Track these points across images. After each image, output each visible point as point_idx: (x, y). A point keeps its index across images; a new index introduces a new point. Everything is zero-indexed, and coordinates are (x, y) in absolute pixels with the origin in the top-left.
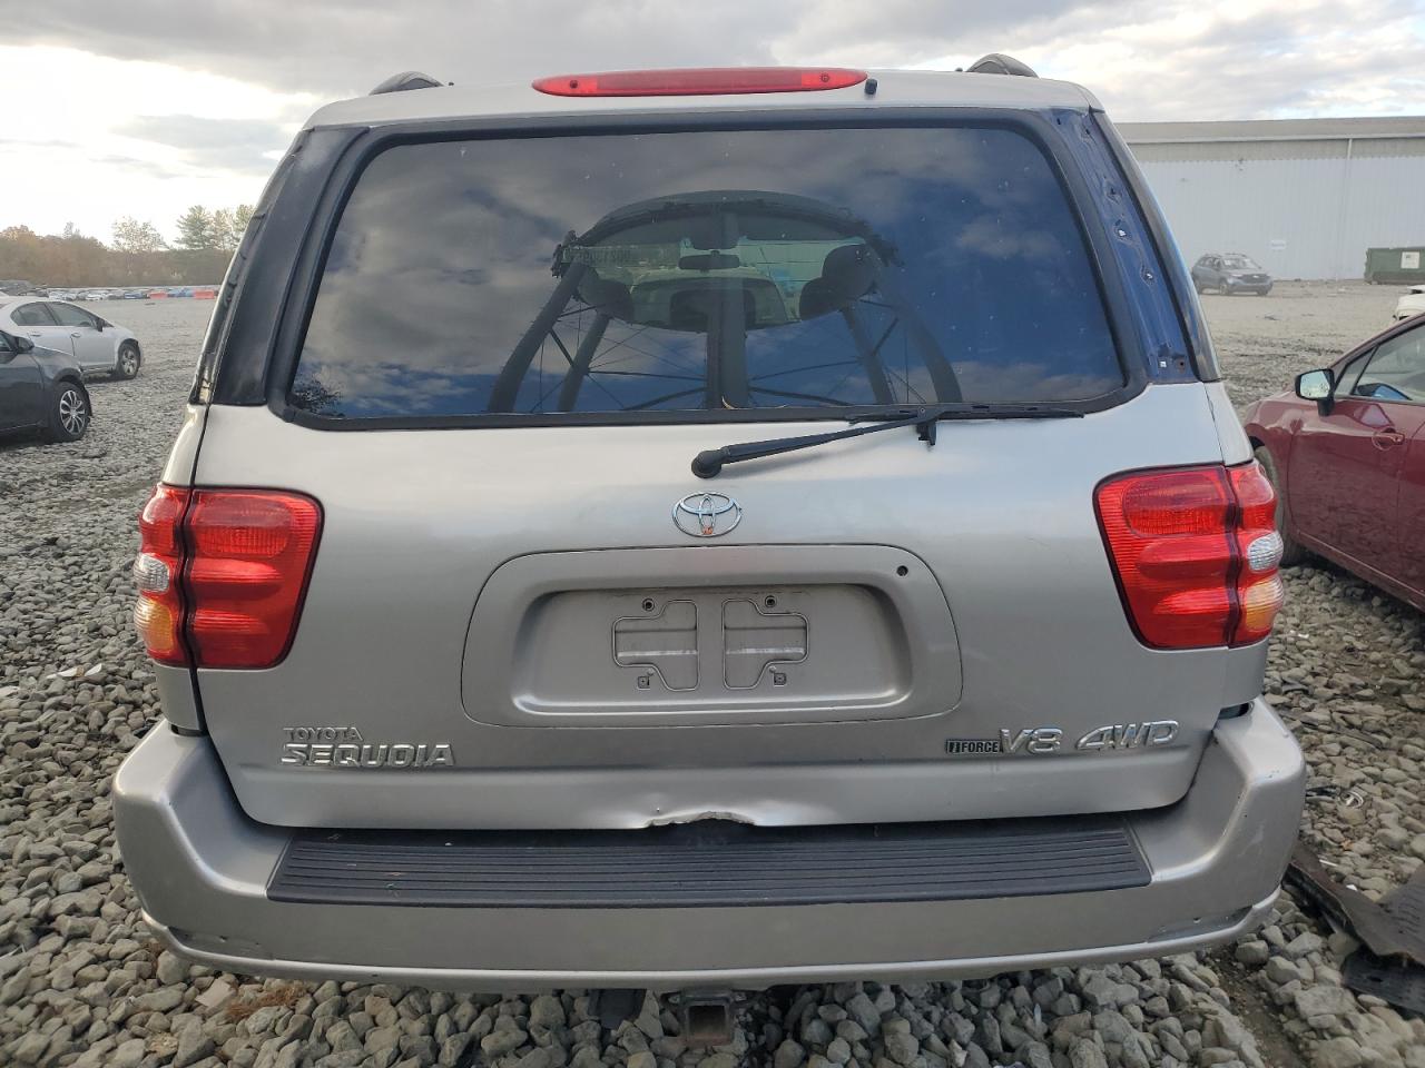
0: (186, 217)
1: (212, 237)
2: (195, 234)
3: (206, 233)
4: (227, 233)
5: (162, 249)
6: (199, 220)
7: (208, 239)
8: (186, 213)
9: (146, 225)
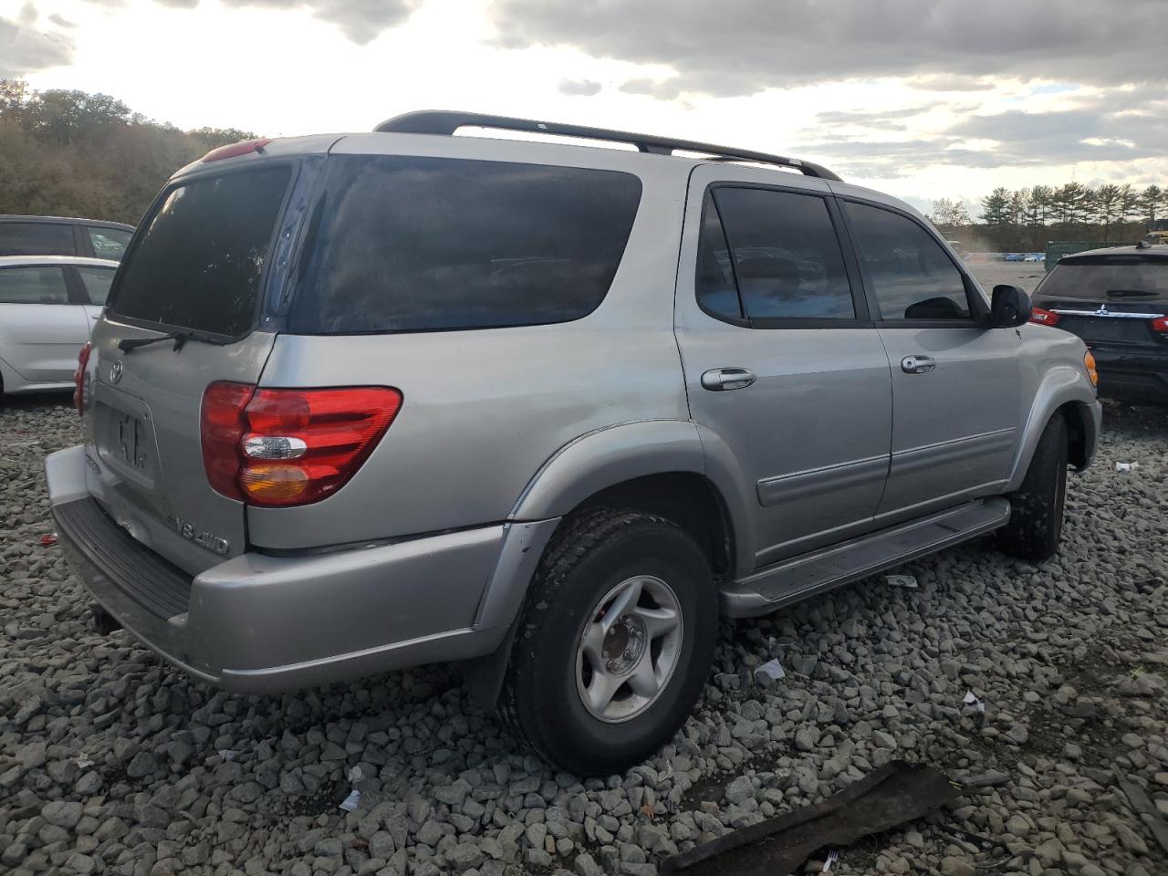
0: (989, 197)
1: (1008, 213)
2: (995, 211)
3: (1003, 210)
4: (1021, 210)
5: (965, 223)
6: (1000, 200)
7: (1004, 215)
8: (991, 194)
9: (958, 205)
